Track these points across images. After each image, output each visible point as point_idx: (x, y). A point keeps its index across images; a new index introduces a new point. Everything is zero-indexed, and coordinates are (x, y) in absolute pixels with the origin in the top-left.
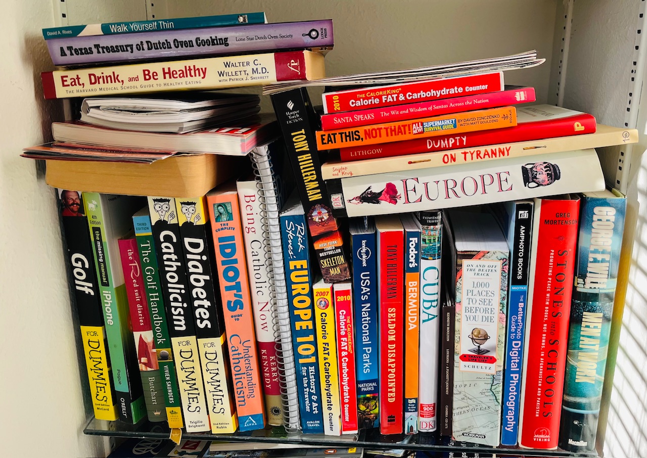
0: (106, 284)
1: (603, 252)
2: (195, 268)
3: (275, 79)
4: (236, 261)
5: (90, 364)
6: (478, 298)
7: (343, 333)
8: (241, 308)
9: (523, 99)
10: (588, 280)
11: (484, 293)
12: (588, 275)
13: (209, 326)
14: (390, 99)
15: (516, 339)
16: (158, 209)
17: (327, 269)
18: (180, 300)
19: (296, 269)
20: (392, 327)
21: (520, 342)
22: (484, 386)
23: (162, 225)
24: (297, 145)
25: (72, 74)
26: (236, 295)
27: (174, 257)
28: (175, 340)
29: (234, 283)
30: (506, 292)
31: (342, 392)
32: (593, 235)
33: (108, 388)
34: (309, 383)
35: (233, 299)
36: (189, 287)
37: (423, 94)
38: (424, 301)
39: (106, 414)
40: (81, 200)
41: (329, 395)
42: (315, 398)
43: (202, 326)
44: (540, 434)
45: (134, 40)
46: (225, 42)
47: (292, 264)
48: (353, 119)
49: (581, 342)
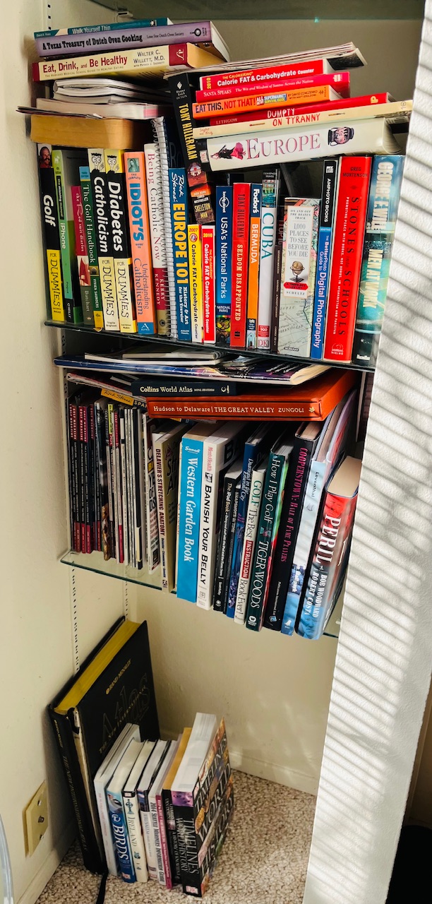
0: (62, 218)
1: (385, 200)
2: (114, 205)
3: (168, 64)
4: (140, 203)
5: (51, 277)
6: (297, 237)
7: (206, 262)
8: (142, 239)
9: (339, 80)
10: (373, 223)
11: (302, 234)
12: (374, 218)
13: (121, 250)
14: (245, 80)
15: (322, 271)
16: (94, 161)
17: (199, 213)
18: (105, 229)
19: (177, 211)
20: (240, 259)
21: (325, 274)
22: (299, 308)
23: (96, 173)
24: (182, 116)
25: (49, 64)
26: (139, 229)
27: (102, 197)
28: (100, 259)
29: (138, 220)
30: (316, 233)
31: (205, 308)
32: (377, 186)
33: (61, 296)
34: (183, 299)
35: (138, 232)
36: (111, 219)
37: (268, 76)
38: (263, 241)
39: (59, 317)
40: (51, 156)
41: (196, 310)
42: (186, 311)
43: (117, 249)
44: (336, 348)
45: (85, 38)
46: (140, 39)
47: (175, 206)
48: (217, 93)
49: (367, 274)
